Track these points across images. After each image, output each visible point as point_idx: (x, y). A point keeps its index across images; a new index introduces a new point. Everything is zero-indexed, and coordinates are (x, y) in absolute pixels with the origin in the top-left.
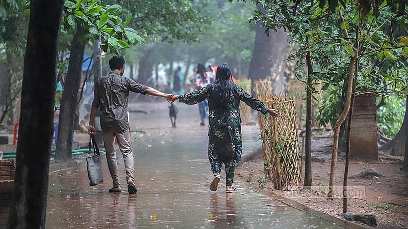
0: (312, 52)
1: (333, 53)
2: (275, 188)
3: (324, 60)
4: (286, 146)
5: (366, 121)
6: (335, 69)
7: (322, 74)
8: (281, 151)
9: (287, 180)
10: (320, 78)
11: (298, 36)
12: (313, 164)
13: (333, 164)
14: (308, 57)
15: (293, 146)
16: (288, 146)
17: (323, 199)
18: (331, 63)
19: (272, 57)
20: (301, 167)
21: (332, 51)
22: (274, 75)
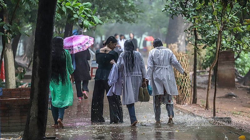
0: (197, 28)
1: (209, 28)
2: (177, 103)
3: (204, 33)
4: (183, 80)
5: (228, 67)
6: (210, 38)
7: (203, 40)
8: (180, 83)
9: (184, 98)
10: (201, 42)
11: (189, 19)
12: (198, 90)
13: (208, 90)
14: (195, 31)
15: (187, 80)
16: (184, 80)
17: (203, 109)
18: (208, 34)
19: (178, 31)
20: (191, 92)
21: (208, 27)
22: (180, 41)
